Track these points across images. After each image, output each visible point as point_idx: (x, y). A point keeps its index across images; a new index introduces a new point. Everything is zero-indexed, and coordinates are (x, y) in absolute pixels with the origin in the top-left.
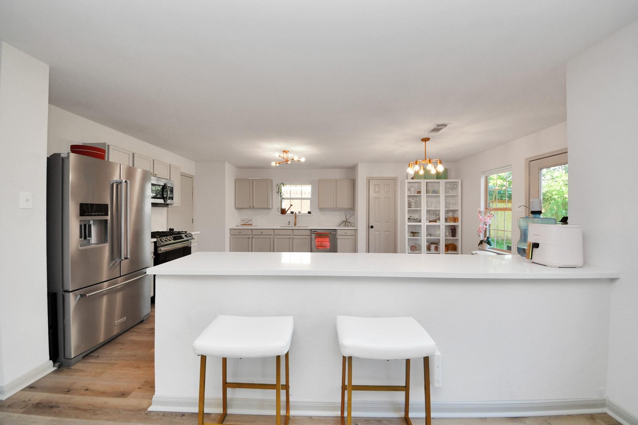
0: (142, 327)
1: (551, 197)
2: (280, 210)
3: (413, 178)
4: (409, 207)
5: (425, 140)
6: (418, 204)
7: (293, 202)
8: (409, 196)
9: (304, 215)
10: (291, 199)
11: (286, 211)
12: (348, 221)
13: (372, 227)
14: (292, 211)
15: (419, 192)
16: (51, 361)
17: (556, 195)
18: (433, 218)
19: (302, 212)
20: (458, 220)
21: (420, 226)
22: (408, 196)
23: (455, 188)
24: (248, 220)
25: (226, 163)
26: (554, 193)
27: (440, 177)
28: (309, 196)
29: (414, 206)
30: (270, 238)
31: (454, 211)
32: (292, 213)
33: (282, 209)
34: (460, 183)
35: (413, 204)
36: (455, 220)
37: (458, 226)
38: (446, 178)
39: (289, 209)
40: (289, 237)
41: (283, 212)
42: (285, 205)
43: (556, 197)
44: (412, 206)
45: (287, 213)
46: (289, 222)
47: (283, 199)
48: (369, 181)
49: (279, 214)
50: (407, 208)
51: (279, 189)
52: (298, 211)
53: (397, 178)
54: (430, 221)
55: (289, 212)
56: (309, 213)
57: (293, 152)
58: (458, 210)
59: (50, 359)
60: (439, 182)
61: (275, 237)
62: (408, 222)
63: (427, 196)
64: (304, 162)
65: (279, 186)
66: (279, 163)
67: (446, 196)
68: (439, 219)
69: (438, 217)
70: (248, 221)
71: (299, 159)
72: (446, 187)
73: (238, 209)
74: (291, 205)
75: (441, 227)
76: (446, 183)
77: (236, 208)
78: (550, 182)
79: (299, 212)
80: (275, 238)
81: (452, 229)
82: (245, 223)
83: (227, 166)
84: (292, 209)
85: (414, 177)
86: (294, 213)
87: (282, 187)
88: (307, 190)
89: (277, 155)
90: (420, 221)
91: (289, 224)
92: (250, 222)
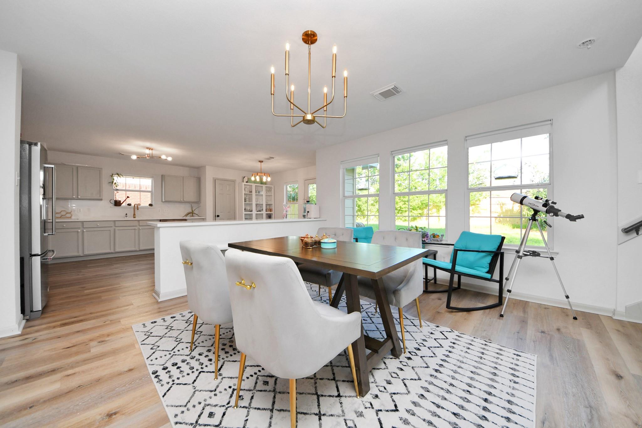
0: (84, 286)
1: (312, 200)
2: (112, 201)
4: (245, 201)
5: (261, 162)
6: (251, 200)
7: (129, 194)
9: (144, 208)
10: (126, 190)
11: (121, 203)
12: (194, 212)
13: (218, 216)
14: (129, 203)
15: (251, 192)
16: (22, 315)
17: (314, 198)
18: (259, 209)
19: (142, 205)
20: (272, 210)
21: (252, 214)
22: (245, 194)
23: (270, 191)
26: (314, 197)
28: (150, 189)
29: (248, 201)
30: (110, 230)
31: (270, 205)
32: (129, 205)
33: (115, 200)
34: (273, 188)
35: (247, 199)
36: (271, 210)
37: (272, 214)
38: (266, 184)
39: (125, 202)
40: (134, 228)
41: (117, 204)
42: (120, 197)
43: (314, 199)
45: (122, 205)
46: (126, 214)
47: (117, 190)
48: (215, 180)
49: (113, 205)
50: (244, 203)
52: (137, 203)
53: (235, 180)
54: (257, 211)
55: (125, 204)
56: (151, 205)
58: (272, 204)
59: (21, 314)
60: (262, 186)
61: (117, 228)
62: (245, 212)
63: (256, 195)
65: (112, 177)
67: (266, 195)
68: (263, 210)
69: (261, 208)
71: (166, 158)
72: (266, 190)
74: (128, 197)
75: (264, 214)
76: (266, 187)
78: (312, 190)
79: (139, 205)
80: (116, 230)
81: (269, 216)
84: (128, 201)
86: (132, 205)
88: (147, 183)
90: (251, 211)
91: (126, 217)
92: (68, 215)
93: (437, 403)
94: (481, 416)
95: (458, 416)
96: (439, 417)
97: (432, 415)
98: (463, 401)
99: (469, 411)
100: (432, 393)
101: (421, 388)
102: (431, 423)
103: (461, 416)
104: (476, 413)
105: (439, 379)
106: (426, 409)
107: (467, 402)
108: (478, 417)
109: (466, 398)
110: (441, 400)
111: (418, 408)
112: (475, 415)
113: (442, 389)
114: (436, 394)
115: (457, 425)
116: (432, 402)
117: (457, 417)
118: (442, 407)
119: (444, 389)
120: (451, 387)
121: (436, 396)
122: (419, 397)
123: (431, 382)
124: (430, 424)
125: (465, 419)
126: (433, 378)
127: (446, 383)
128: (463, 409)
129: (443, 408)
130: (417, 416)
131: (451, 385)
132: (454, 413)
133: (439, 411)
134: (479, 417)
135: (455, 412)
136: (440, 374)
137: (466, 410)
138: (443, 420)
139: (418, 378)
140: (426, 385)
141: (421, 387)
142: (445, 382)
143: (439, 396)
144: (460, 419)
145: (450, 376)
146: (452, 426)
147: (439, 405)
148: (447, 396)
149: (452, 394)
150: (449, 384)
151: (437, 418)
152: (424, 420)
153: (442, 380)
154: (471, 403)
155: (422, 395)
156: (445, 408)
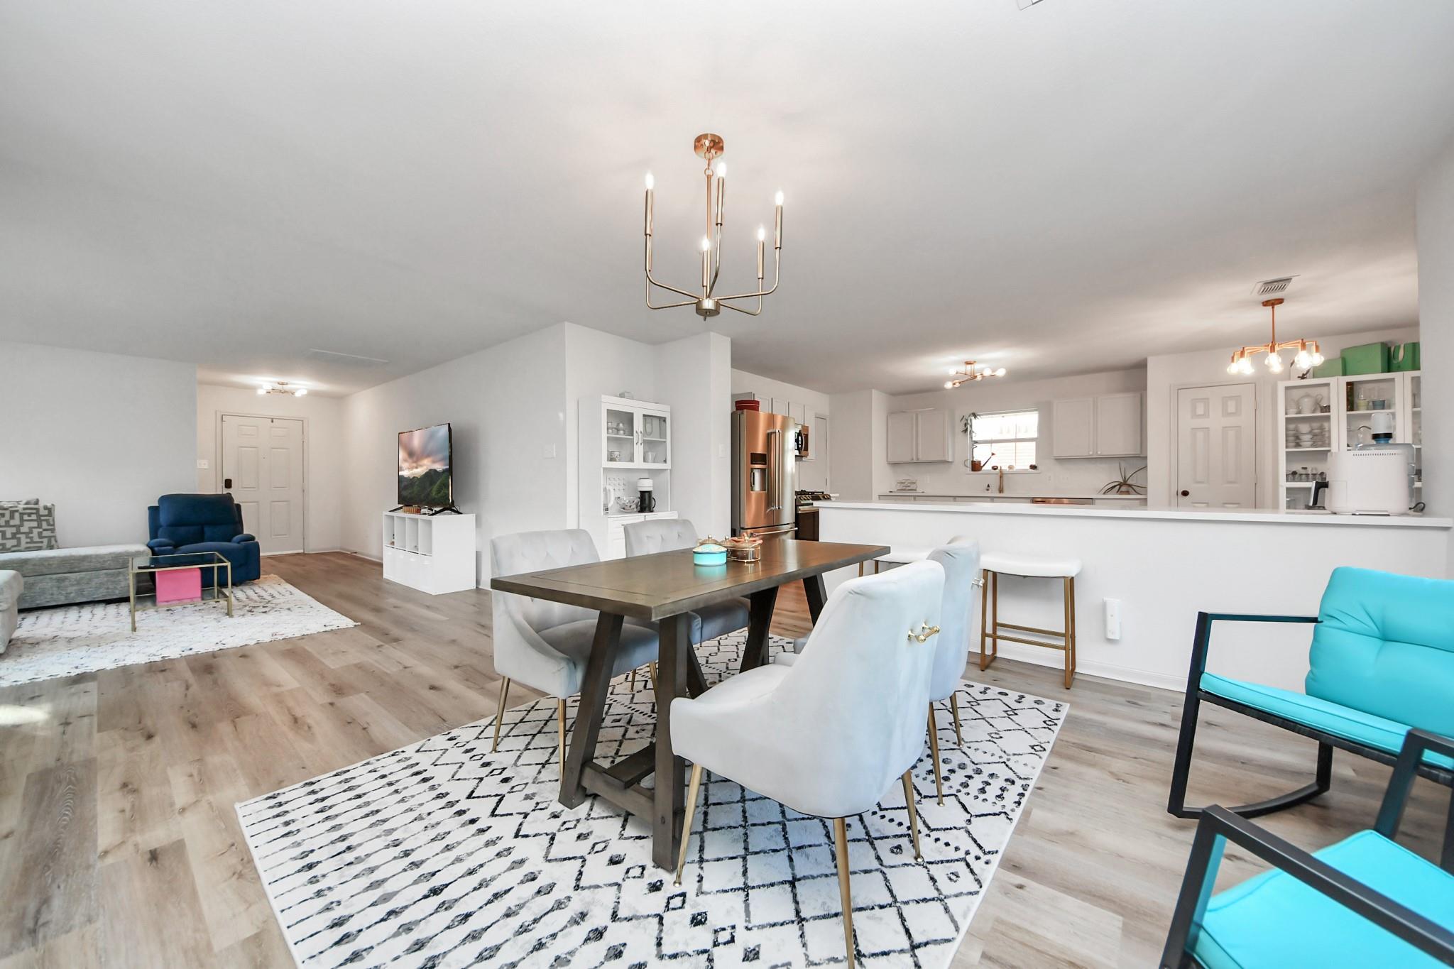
2: (969, 464)
3: (1304, 375)
4: (1293, 445)
5: (1271, 303)
7: (995, 447)
8: (1288, 421)
9: (1022, 473)
10: (992, 442)
11: (982, 465)
12: (1129, 482)
13: (1185, 494)
15: (1326, 408)
19: (1017, 467)
22: (1288, 419)
24: (909, 481)
25: (873, 391)
27: (1399, 367)
28: (1035, 435)
29: (1310, 443)
32: (995, 468)
33: (973, 461)
35: (1306, 438)
39: (989, 462)
41: (976, 466)
42: (980, 454)
44: (1301, 444)
45: (983, 468)
46: (988, 486)
47: (976, 442)
48: (1176, 392)
49: (969, 470)
50: (1282, 451)
51: (966, 425)
52: (1008, 465)
55: (988, 467)
56: (1033, 467)
57: (981, 361)
60: (1393, 380)
62: (1287, 482)
63: (1351, 418)
64: (1003, 377)
65: (967, 420)
66: (960, 383)
70: (909, 485)
71: (993, 371)
73: (894, 464)
74: (993, 454)
77: (889, 463)
79: (1010, 467)
82: (904, 488)
83: (875, 394)
84: (995, 462)
85: (1306, 374)
86: (999, 468)
87: (974, 421)
88: (1028, 422)
89: (952, 371)
91: (988, 490)
92: (913, 486)
93: (504, 897)
94: (437, 962)
95: (461, 920)
96: (475, 889)
97: (485, 880)
98: (488, 947)
99: (460, 944)
100: (533, 898)
101: (551, 882)
102: (470, 873)
103: (457, 925)
104: (449, 955)
105: (566, 926)
106: (500, 875)
107: (481, 954)
108: (437, 954)
109: (491, 957)
110: (508, 906)
111: (508, 864)
112: (445, 953)
113: (536, 921)
114: (527, 905)
115: (446, 909)
116: (509, 890)
117: (460, 918)
118: (492, 901)
119: (534, 923)
120: (534, 943)
121: (522, 901)
122: (532, 873)
123: (563, 906)
124: (470, 871)
125: (448, 928)
126: (575, 916)
127: (551, 936)
128: (469, 935)
129: (490, 902)
130: (494, 859)
131: (540, 946)
132: (471, 915)
133: (487, 893)
134: (437, 957)
135: (470, 918)
136: (585, 936)
137: (464, 939)
138: (466, 892)
139: (581, 886)
140: (557, 894)
141: (555, 884)
142: (554, 936)
143: (521, 906)
144: (453, 921)
145: (569, 957)
146: (449, 901)
147: (499, 899)
148: (515, 922)
149: (515, 936)
150: (544, 941)
151: (476, 885)
152: (481, 866)
153: (561, 931)
154: (474, 960)
155: (533, 879)
156: (489, 905)
